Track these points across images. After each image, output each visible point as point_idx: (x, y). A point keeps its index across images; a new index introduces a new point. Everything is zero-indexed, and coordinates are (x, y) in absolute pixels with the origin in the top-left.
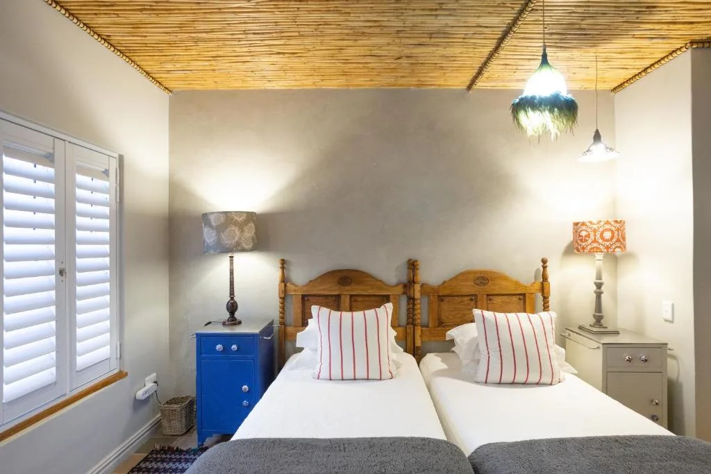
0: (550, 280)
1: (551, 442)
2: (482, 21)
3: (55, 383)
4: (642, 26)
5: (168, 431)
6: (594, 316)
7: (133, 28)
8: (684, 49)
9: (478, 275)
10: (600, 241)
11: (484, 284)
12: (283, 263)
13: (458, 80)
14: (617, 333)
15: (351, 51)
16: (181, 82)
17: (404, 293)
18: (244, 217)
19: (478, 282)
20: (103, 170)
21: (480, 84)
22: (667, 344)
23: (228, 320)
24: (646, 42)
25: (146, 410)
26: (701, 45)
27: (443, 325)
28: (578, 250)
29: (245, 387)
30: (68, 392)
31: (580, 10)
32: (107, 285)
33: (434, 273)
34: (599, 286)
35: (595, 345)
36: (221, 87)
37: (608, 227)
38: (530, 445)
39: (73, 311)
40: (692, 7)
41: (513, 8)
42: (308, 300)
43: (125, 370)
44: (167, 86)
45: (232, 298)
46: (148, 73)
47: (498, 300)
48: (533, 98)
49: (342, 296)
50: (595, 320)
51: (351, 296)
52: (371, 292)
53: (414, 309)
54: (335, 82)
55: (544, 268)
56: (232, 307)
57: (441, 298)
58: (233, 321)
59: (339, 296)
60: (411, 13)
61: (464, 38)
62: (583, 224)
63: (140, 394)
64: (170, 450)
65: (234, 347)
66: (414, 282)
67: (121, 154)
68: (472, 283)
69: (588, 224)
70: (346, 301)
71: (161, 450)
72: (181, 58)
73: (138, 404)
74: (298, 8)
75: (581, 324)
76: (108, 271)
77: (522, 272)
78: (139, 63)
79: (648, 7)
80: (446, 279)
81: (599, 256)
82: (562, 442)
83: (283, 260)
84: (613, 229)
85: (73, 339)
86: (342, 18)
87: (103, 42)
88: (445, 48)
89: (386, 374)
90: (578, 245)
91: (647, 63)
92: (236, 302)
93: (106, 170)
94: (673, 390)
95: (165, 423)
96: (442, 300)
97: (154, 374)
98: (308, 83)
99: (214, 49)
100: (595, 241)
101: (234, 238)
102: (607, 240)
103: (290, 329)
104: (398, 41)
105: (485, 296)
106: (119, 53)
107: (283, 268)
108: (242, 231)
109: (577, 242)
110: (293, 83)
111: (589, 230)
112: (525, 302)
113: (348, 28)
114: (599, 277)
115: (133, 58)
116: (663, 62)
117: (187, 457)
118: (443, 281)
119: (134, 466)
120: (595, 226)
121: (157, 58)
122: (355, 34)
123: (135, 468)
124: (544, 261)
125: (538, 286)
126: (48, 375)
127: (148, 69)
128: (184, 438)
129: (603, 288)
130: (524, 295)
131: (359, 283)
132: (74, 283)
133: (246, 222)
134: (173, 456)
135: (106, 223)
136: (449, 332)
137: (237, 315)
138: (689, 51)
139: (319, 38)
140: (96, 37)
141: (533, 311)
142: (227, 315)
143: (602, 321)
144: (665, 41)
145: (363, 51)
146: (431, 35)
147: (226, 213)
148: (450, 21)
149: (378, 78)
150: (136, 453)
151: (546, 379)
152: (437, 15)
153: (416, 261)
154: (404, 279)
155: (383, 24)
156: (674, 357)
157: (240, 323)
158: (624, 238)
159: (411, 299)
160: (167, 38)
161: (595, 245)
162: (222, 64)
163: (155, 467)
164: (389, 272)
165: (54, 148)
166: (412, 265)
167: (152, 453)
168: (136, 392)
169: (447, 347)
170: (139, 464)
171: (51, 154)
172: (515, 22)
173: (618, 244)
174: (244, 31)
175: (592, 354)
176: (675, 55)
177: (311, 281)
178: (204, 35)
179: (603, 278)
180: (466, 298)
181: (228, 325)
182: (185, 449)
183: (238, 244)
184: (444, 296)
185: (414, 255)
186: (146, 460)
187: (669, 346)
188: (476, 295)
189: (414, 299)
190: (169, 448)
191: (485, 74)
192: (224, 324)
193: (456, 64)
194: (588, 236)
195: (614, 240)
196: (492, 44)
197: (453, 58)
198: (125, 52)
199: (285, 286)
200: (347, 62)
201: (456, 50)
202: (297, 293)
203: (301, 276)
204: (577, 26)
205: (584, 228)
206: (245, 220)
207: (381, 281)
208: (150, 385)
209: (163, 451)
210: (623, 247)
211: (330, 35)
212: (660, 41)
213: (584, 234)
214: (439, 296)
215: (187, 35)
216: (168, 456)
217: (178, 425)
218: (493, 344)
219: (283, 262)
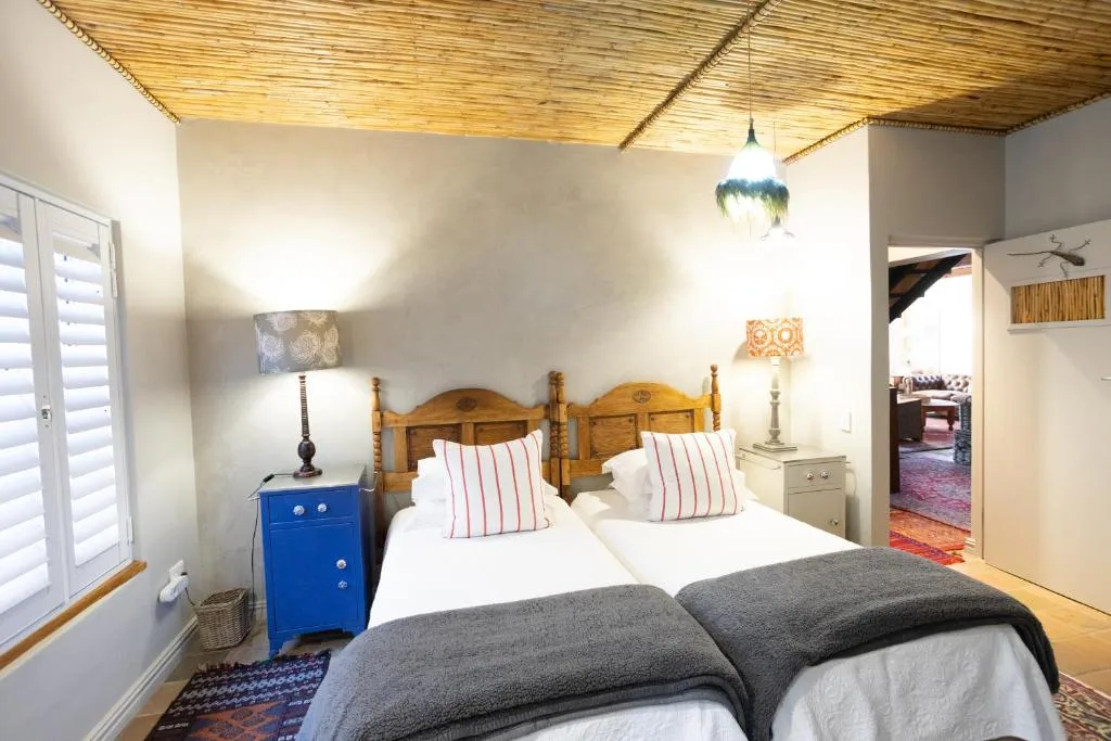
0: (720, 391)
1: (759, 571)
2: (657, 69)
3: (48, 588)
4: (825, 94)
5: (210, 644)
6: (770, 431)
7: (146, 20)
8: (861, 124)
9: (638, 389)
10: (778, 342)
11: (647, 400)
12: (378, 385)
13: (613, 136)
14: (794, 449)
15: (481, 88)
16: (203, 107)
17: (546, 417)
18: (324, 318)
19: (638, 398)
20: (90, 246)
21: (638, 142)
22: (844, 457)
23: (301, 470)
24: (827, 112)
25: (173, 616)
26: (877, 122)
27: (596, 455)
28: (753, 354)
29: (341, 563)
30: (67, 599)
31: (765, 69)
32: (108, 430)
33: (582, 390)
34: (775, 395)
35: (776, 464)
36: (268, 120)
37: (786, 325)
38: (740, 576)
39: (65, 473)
40: (874, 81)
41: (695, 58)
42: (415, 433)
43: (143, 558)
44: (174, 111)
45: (306, 438)
46: (146, 89)
47: (663, 418)
48: (744, 182)
49: (463, 426)
50: (771, 436)
51: (476, 424)
52: (501, 418)
53: (559, 438)
54: (447, 126)
55: (714, 376)
56: (307, 451)
57: (593, 421)
58: (309, 470)
59: (458, 426)
60: (574, 49)
61: (631, 87)
62: (760, 322)
63: (167, 594)
64: (224, 668)
65: (322, 507)
66: (558, 402)
67: (116, 219)
68: (630, 400)
69: (766, 324)
70: (469, 431)
71: (209, 671)
72: (216, 72)
73: (164, 608)
74: (423, 26)
75: (755, 442)
76: (108, 408)
77: (687, 383)
78: (133, 72)
79: (834, 76)
80: (598, 396)
81: (775, 360)
82: (770, 568)
83: (376, 379)
84: (791, 327)
85: (68, 517)
86: (483, 45)
87: (80, 34)
88: (605, 95)
89: (541, 523)
90: (754, 346)
91: (823, 134)
92: (311, 443)
93: (94, 245)
94: (850, 507)
95: (206, 631)
96: (595, 423)
97: (181, 562)
98: (408, 125)
99: (276, 65)
100: (772, 343)
101: (311, 350)
102: (785, 342)
103: (391, 477)
104: (547, 81)
105: (647, 415)
106: (104, 54)
107: (377, 391)
108: (323, 340)
109: (751, 344)
110: (385, 122)
111: (765, 329)
112: (693, 418)
113: (485, 58)
114: (775, 385)
115: (126, 64)
116: (839, 135)
117: (257, 672)
118: (594, 398)
119: (174, 699)
120: (773, 326)
121: (173, 67)
122: (494, 67)
123: (176, 701)
124: (714, 369)
125: (708, 399)
126: (38, 577)
127: (149, 82)
128: (240, 650)
129: (780, 398)
130: (691, 411)
131: (486, 406)
132: (63, 429)
133: (327, 326)
134: (233, 676)
135: (100, 331)
136: (605, 464)
137: (315, 461)
138: (866, 127)
139: (441, 67)
140: (70, 24)
141: (702, 429)
142: (300, 463)
143: (779, 437)
144: (845, 113)
145: (494, 89)
146: (592, 79)
147: (297, 313)
148: (619, 64)
149: (510, 126)
150: (168, 680)
151: (729, 509)
152: (604, 56)
153: (560, 374)
154: (544, 396)
155: (537, 59)
156: (851, 471)
157: (320, 473)
158: (802, 339)
159: (555, 426)
160: (201, 41)
161: (773, 347)
162: (282, 88)
163: (209, 694)
164: (524, 390)
165: (19, 211)
166: (555, 380)
167: (195, 677)
168: (160, 591)
169: (604, 482)
170: (181, 694)
171: (13, 219)
172: (694, 75)
173: (796, 346)
174: (333, 46)
175: (771, 475)
176: (851, 129)
177: (418, 407)
178: (267, 45)
179: (780, 384)
180: (624, 419)
181: (304, 477)
182: (250, 664)
183: (317, 358)
184: (597, 417)
185: (557, 366)
186: (189, 688)
187: (848, 460)
188: (635, 415)
189: (559, 424)
190: (222, 666)
191: (647, 131)
192: (296, 476)
193: (613, 116)
194: (765, 336)
195: (793, 342)
196: (664, 96)
197: (611, 109)
198: (114, 54)
199: (382, 416)
200: (472, 101)
201: (617, 99)
202: (399, 425)
203: (404, 400)
204: (760, 87)
205: (760, 327)
206: (326, 324)
207: (515, 402)
208: (177, 579)
209: (212, 671)
210: (801, 350)
211: (459, 64)
212: (841, 112)
213: (760, 334)
214: (591, 418)
215: (238, 41)
216: (225, 677)
217: (229, 631)
218: (669, 472)
219: (377, 382)
